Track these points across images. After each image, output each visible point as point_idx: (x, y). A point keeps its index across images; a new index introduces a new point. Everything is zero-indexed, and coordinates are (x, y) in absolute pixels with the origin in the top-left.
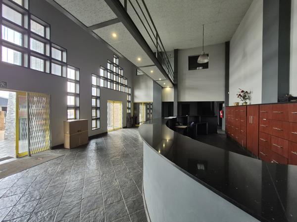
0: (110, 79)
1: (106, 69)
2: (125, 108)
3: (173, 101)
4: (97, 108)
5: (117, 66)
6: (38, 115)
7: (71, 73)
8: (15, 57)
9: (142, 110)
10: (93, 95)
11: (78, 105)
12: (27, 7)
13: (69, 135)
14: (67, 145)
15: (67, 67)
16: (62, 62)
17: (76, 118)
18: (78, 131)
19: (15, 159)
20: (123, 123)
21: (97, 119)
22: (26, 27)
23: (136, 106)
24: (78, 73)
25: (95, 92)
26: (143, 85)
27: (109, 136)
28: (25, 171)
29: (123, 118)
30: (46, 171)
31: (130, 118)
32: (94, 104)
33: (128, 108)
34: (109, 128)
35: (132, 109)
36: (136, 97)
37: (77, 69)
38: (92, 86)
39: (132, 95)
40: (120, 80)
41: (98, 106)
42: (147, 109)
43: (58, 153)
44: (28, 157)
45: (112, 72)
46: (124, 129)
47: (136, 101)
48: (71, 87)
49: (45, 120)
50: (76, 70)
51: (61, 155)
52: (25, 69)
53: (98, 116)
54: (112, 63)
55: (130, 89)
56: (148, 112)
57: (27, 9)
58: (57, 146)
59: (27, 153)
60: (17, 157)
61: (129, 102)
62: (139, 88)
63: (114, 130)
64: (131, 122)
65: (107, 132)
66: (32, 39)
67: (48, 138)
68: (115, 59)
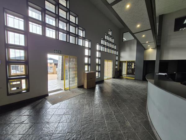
0: (106, 46)
1: (104, 39)
4: (99, 65)
5: (110, 37)
10: (97, 56)
15: (85, 40)
16: (83, 37)
18: (91, 79)
19: (63, 91)
20: (113, 75)
22: (68, 19)
24: (90, 43)
29: (113, 72)
32: (97, 62)
33: (116, 65)
37: (89, 41)
39: (119, 56)
43: (81, 91)
44: (69, 91)
45: (107, 41)
47: (122, 60)
49: (75, 71)
53: (99, 70)
54: (108, 35)
57: (68, 8)
58: (80, 86)
59: (68, 88)
65: (104, 80)
67: (76, 81)
68: (109, 32)
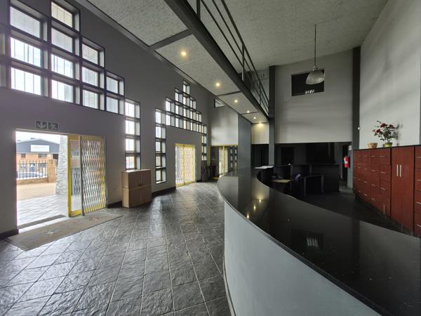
0: (178, 115)
1: (173, 101)
2: (199, 154)
3: (268, 143)
4: (162, 155)
5: (188, 96)
6: (92, 163)
7: (130, 109)
8: (66, 92)
9: (223, 157)
10: (157, 136)
11: (138, 151)
12: (77, 28)
13: (128, 190)
14: (126, 203)
15: (125, 101)
16: (118, 95)
17: (136, 168)
18: (140, 185)
19: (67, 218)
20: (197, 175)
21: (162, 169)
22: (77, 53)
23: (214, 151)
24: (138, 108)
25: (159, 133)
26: (223, 122)
27: (179, 193)
28: (78, 234)
29: (197, 168)
30: (101, 235)
31: (207, 168)
32: (158, 149)
33: (204, 154)
34: (178, 182)
35: (209, 155)
36: (214, 138)
37: (137, 103)
38: (155, 124)
39: (209, 136)
40: (191, 115)
41: (164, 151)
42: (229, 155)
43: (115, 213)
44: (81, 217)
45: (181, 105)
46: (199, 184)
47: (214, 143)
48: (130, 128)
49: (100, 170)
50: (135, 105)
51: (118, 215)
52: (77, 107)
53: (164, 165)
54: (181, 93)
55: (205, 128)
56: (232, 159)
57: (78, 30)
58: (114, 204)
59: (81, 212)
60: (70, 216)
61: (204, 145)
62: (219, 125)
63: (185, 184)
64: (208, 173)
65: (175, 188)
66: (84, 69)
67: (103, 193)
68: (184, 87)
